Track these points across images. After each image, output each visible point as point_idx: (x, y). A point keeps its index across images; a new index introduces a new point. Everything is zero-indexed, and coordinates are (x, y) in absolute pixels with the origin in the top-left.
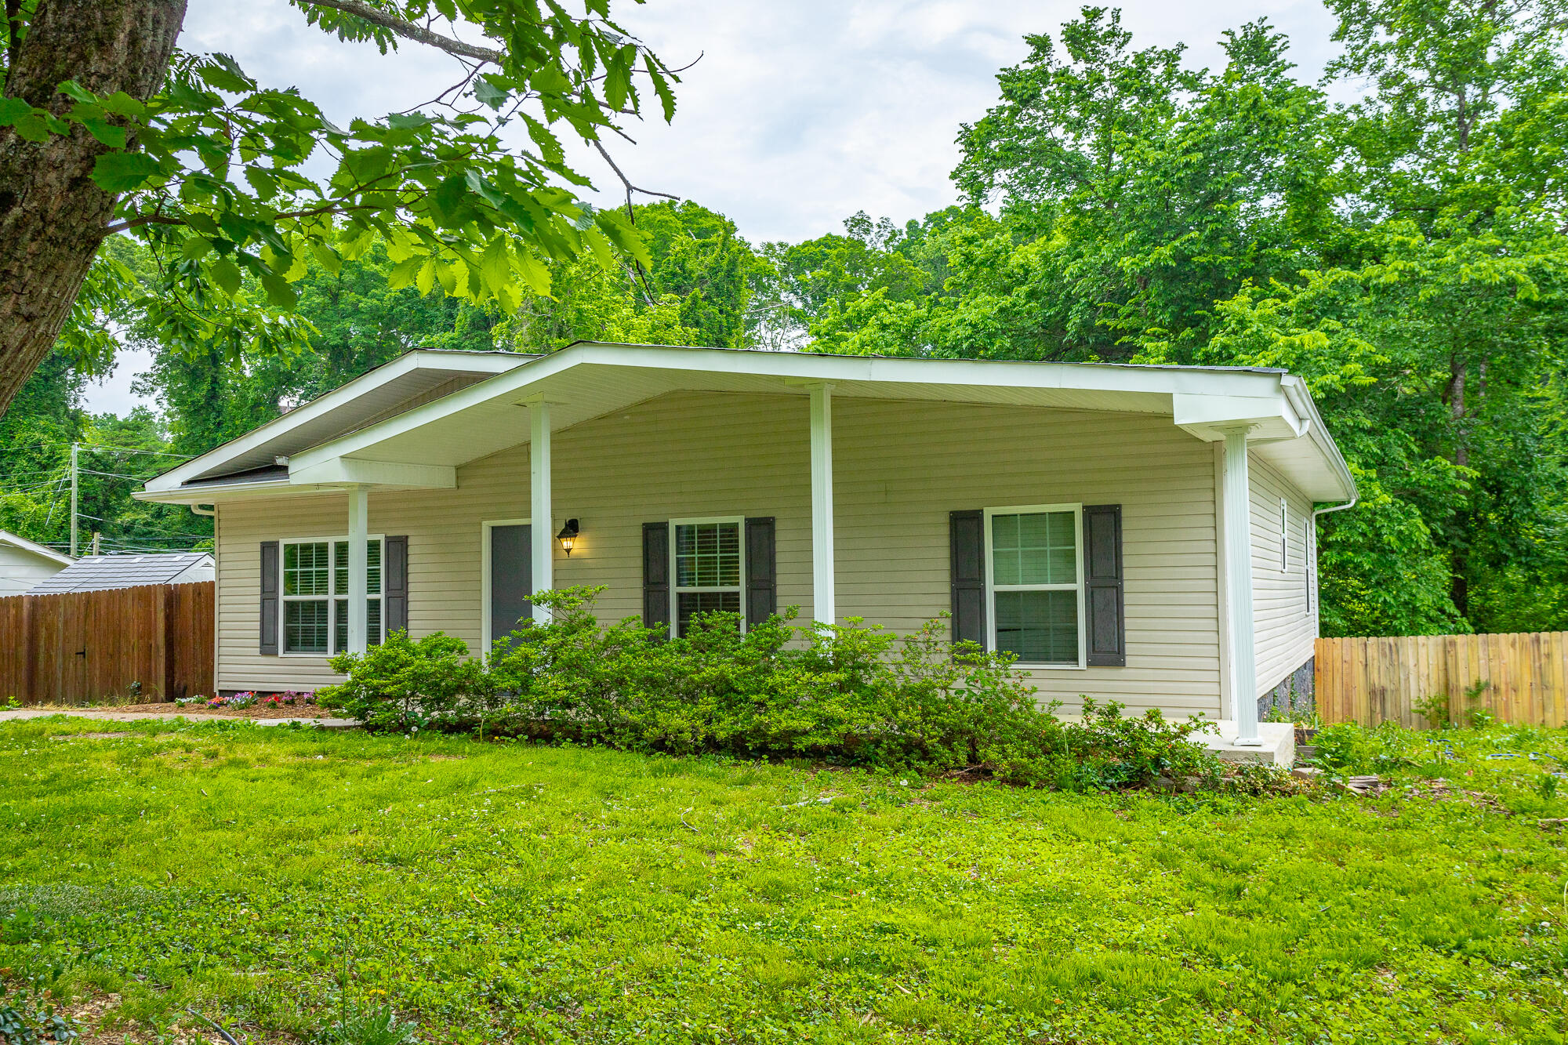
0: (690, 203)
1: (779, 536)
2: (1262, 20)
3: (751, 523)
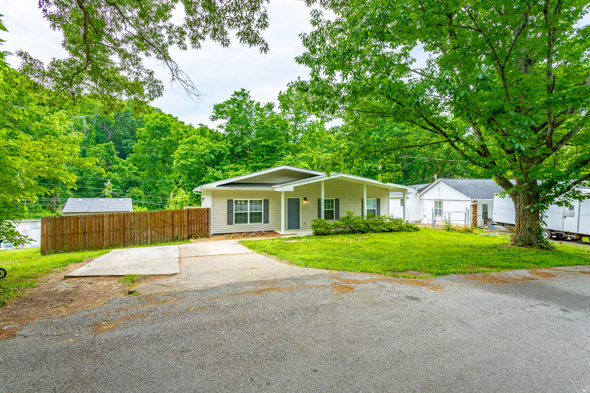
1: (340, 201)
3: (336, 199)
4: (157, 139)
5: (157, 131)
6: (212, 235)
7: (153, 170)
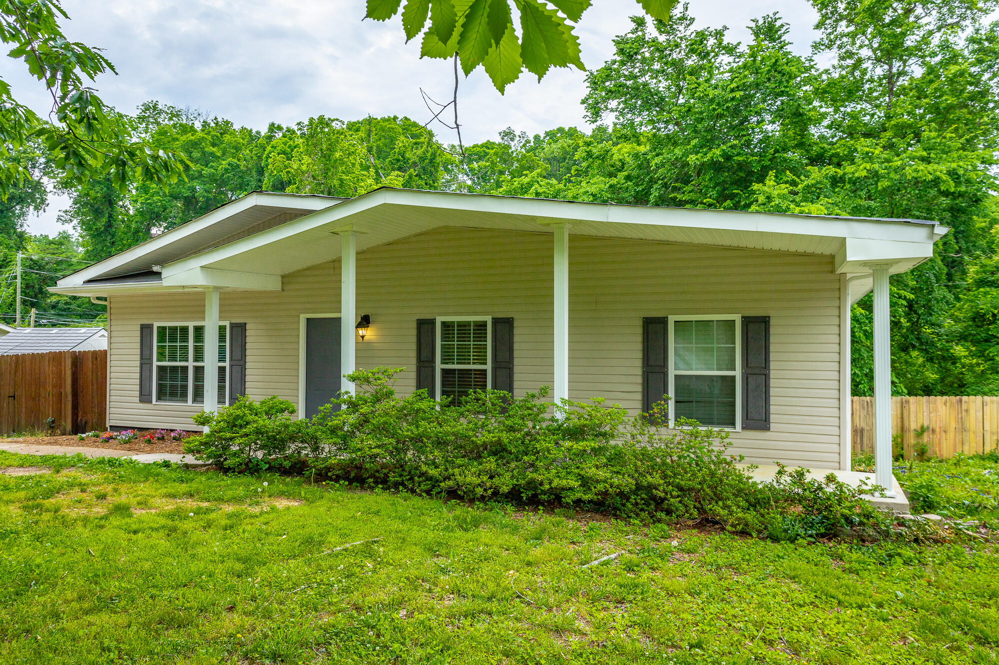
0: (406, 118)
1: (516, 331)
2: (775, 14)
3: (496, 321)
6: (109, 429)
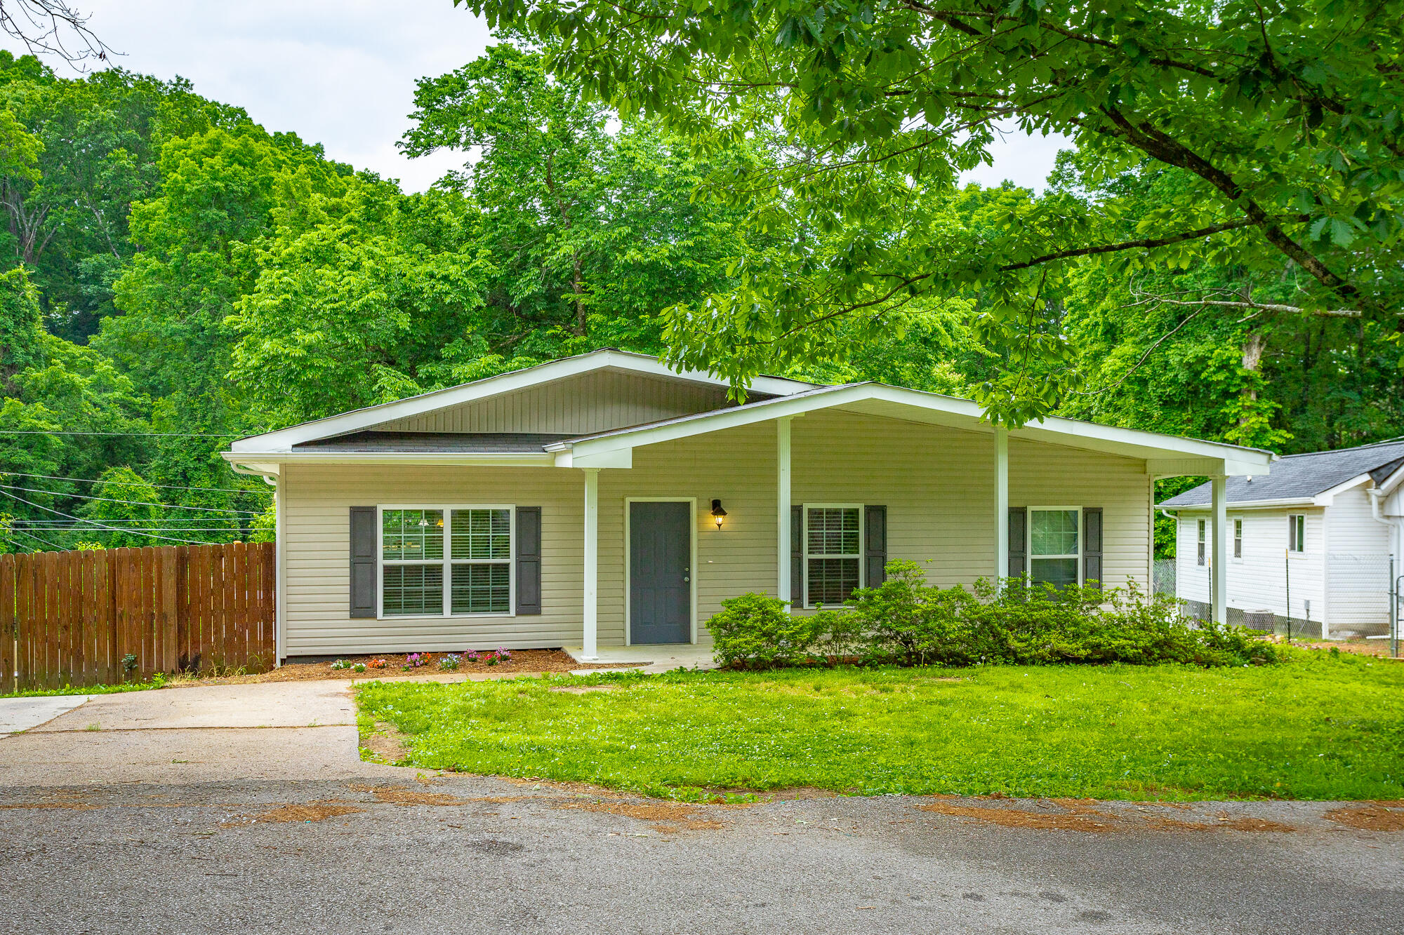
1: (889, 519)
3: (870, 510)
4: (214, 248)
5: (212, 213)
6: (283, 661)
7: (201, 389)
